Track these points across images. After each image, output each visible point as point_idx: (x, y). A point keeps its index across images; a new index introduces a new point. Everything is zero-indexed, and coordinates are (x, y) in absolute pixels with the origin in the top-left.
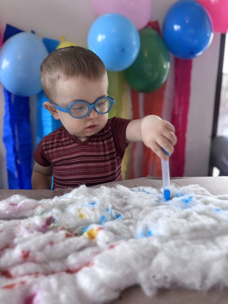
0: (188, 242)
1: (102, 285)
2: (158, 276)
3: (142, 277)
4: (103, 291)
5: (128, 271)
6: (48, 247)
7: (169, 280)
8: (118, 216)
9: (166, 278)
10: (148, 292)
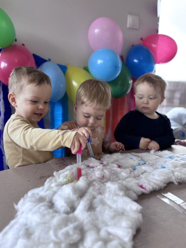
0: (183, 168)
1: (161, 182)
2: (179, 178)
3: (173, 179)
4: (162, 183)
5: (169, 177)
6: (132, 173)
7: (182, 179)
8: (145, 163)
9: (181, 178)
10: (176, 184)
